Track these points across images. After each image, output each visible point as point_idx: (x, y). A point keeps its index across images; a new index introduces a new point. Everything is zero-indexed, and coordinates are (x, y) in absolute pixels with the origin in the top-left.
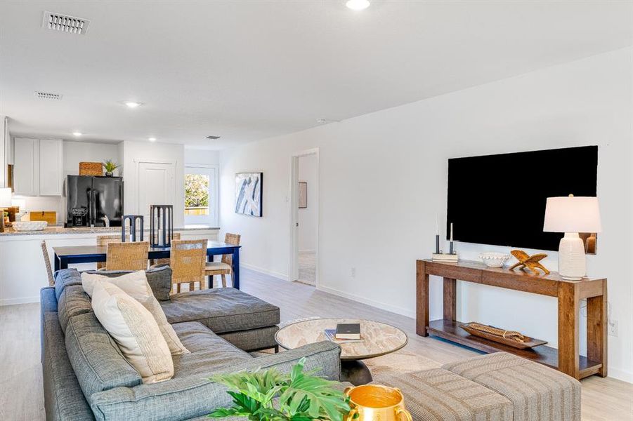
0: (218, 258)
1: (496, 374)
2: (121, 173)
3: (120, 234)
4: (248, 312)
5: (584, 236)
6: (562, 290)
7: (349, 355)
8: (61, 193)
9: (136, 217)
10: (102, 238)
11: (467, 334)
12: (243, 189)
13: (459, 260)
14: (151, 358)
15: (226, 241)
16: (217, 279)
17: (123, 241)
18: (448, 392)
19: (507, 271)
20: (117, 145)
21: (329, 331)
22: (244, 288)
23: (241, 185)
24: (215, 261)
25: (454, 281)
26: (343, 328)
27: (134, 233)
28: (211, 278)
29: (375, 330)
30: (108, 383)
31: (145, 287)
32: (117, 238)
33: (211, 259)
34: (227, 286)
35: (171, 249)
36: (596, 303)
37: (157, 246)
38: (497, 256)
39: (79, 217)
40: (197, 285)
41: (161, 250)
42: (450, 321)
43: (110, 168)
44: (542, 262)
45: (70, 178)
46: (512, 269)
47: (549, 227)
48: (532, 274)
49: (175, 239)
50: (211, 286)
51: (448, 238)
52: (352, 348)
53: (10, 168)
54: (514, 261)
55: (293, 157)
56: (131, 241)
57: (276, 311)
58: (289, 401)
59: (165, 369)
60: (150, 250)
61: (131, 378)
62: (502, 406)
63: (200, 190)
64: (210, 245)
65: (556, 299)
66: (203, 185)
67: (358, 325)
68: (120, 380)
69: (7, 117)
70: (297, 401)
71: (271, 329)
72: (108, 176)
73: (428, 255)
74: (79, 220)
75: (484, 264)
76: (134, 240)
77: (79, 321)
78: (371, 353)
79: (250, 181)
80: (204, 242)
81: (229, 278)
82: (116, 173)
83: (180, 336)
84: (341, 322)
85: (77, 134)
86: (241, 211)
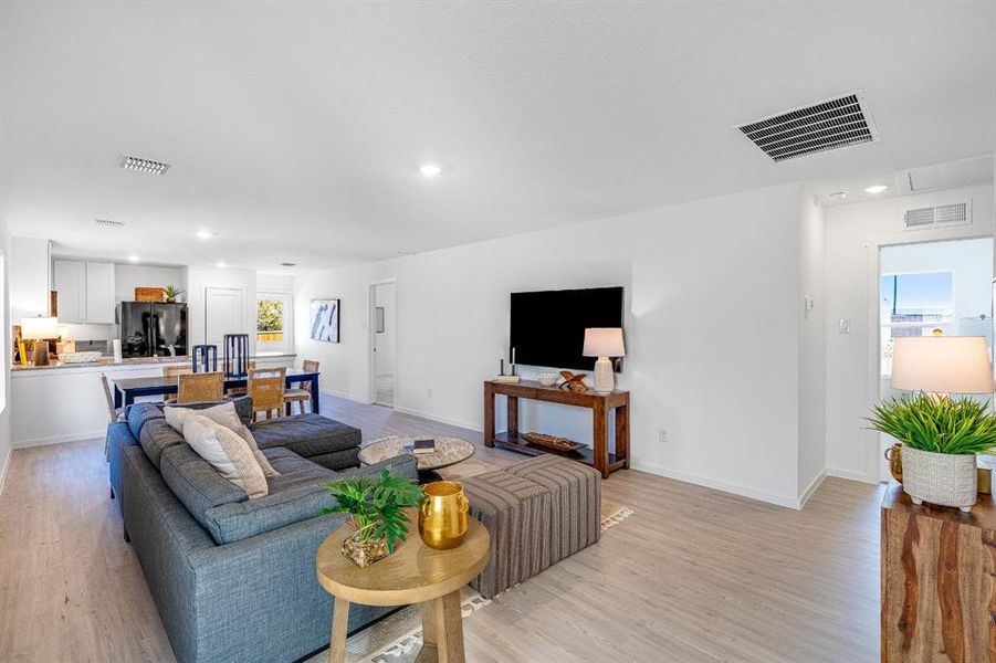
0: (296, 385)
1: (541, 472)
2: (184, 299)
3: (191, 364)
4: (330, 435)
5: (613, 359)
6: (595, 402)
7: (425, 467)
8: (113, 321)
9: (208, 347)
10: (170, 368)
11: (526, 443)
12: (319, 315)
13: (520, 380)
14: (248, 480)
15: (304, 369)
16: (296, 405)
17: (195, 371)
18: (502, 488)
19: (557, 389)
20: (180, 270)
21: (407, 448)
22: (323, 413)
23: (317, 311)
24: (293, 388)
25: (516, 399)
26: (419, 444)
27: (206, 362)
28: (289, 405)
29: (448, 444)
30: (219, 501)
31: (233, 418)
32: (186, 368)
33: (288, 386)
34: (306, 412)
35: (247, 378)
36: (622, 412)
37: (232, 375)
38: (549, 376)
39: (136, 346)
40: (274, 412)
41: (236, 379)
42: (513, 433)
43: (172, 293)
44: (584, 380)
45: (124, 304)
46: (560, 387)
47: (588, 351)
48: (576, 390)
49: (251, 369)
50: (289, 413)
51: (511, 362)
52: (427, 459)
53: (54, 294)
54: (562, 380)
55: (370, 286)
56: (203, 372)
57: (358, 433)
58: (380, 497)
59: (260, 489)
60: (226, 380)
61: (239, 496)
62: (542, 495)
63: (269, 313)
64: (289, 373)
65: (591, 410)
66: (272, 307)
67: (433, 441)
68: (230, 498)
69: (50, 241)
70: (386, 493)
71: (353, 450)
72: (169, 302)
73: (495, 377)
74: (136, 349)
75: (539, 383)
76: (207, 370)
77: (176, 452)
78: (444, 463)
79: (327, 306)
80: (283, 370)
81: (307, 404)
82: (178, 299)
83: (269, 460)
84: (418, 438)
85: (134, 259)
86: (317, 336)
